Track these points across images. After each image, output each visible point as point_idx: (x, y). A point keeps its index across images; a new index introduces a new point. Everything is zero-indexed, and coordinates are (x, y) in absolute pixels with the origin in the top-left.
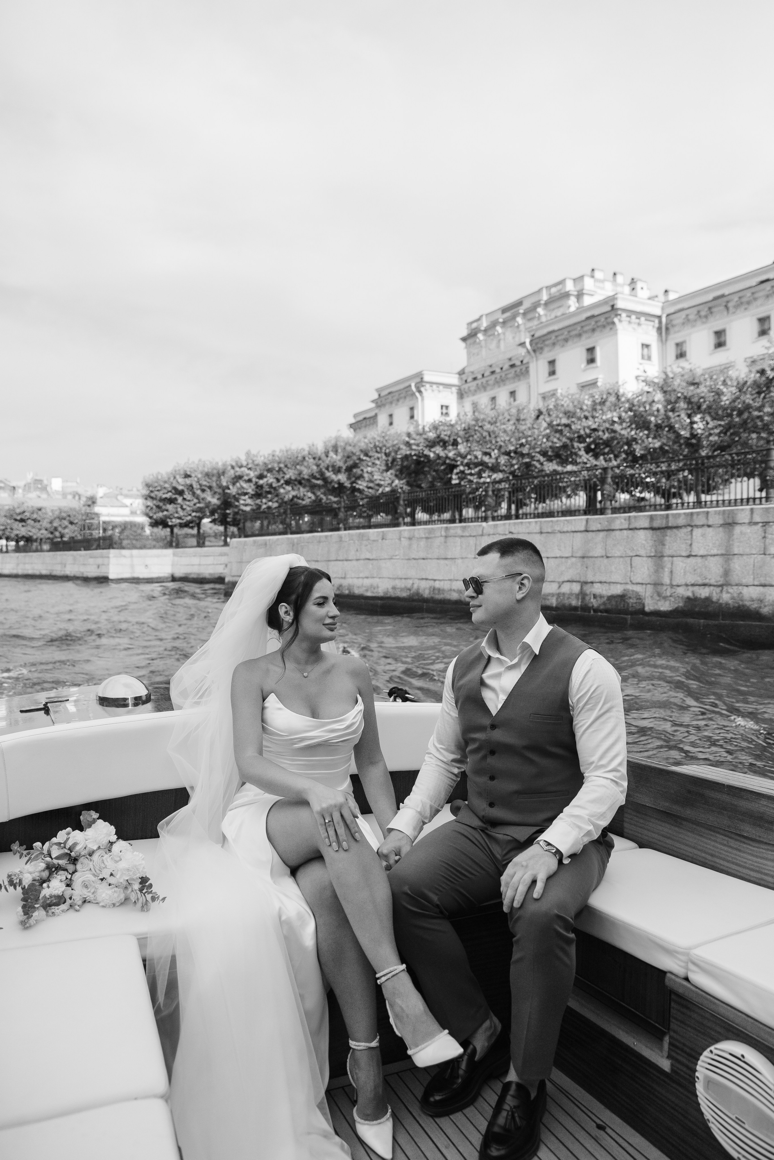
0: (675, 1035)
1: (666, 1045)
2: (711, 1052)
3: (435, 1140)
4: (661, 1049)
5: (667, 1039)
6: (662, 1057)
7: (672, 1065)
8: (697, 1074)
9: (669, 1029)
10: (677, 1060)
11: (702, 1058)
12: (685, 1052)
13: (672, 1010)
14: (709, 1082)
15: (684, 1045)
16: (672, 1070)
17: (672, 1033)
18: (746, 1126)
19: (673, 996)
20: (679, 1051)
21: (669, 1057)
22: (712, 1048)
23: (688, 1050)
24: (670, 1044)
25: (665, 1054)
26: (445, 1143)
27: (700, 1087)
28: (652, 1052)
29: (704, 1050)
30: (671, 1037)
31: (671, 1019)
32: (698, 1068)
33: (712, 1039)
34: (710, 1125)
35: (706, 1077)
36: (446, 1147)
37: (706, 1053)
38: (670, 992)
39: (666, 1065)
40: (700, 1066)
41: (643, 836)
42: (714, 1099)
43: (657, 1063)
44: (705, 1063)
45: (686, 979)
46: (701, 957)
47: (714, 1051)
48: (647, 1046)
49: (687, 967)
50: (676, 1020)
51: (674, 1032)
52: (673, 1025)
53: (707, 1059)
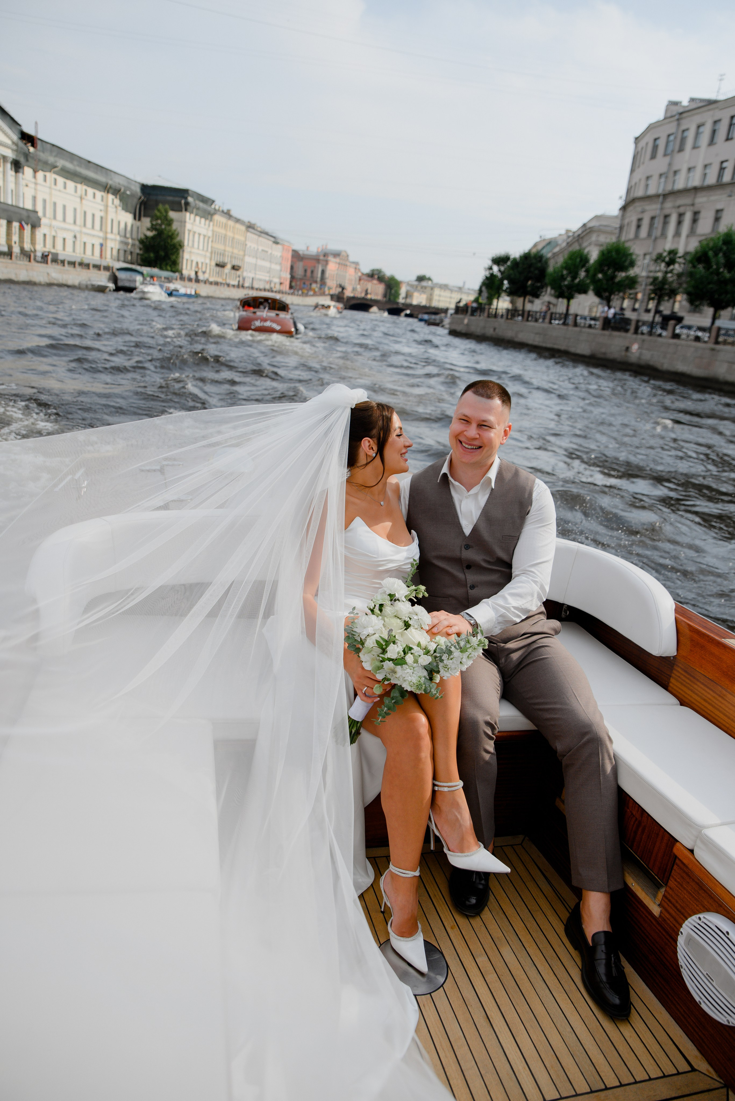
0: (670, 892)
1: (660, 896)
2: (700, 919)
3: (443, 920)
4: (655, 896)
5: (663, 890)
6: (655, 903)
7: (661, 912)
8: (681, 930)
9: (666, 885)
10: (666, 910)
11: (689, 919)
12: (676, 907)
13: (673, 871)
14: (690, 940)
15: (677, 902)
16: (660, 916)
17: (668, 889)
18: (714, 984)
19: (677, 861)
20: (670, 905)
21: (660, 905)
22: (701, 916)
23: (679, 907)
24: (664, 896)
25: (658, 903)
26: (452, 924)
27: (681, 940)
28: (646, 896)
29: (695, 913)
30: (666, 890)
31: (671, 878)
32: (684, 925)
33: (704, 907)
34: (682, 970)
35: (689, 935)
36: (452, 928)
37: (695, 918)
38: (676, 857)
39: (656, 910)
40: (687, 925)
41: (686, 696)
42: (691, 952)
43: (648, 906)
44: (692, 924)
45: (692, 851)
46: (711, 839)
47: (703, 919)
48: (643, 889)
49: (695, 842)
50: (676, 880)
51: (671, 888)
52: (672, 883)
53: (695, 921)
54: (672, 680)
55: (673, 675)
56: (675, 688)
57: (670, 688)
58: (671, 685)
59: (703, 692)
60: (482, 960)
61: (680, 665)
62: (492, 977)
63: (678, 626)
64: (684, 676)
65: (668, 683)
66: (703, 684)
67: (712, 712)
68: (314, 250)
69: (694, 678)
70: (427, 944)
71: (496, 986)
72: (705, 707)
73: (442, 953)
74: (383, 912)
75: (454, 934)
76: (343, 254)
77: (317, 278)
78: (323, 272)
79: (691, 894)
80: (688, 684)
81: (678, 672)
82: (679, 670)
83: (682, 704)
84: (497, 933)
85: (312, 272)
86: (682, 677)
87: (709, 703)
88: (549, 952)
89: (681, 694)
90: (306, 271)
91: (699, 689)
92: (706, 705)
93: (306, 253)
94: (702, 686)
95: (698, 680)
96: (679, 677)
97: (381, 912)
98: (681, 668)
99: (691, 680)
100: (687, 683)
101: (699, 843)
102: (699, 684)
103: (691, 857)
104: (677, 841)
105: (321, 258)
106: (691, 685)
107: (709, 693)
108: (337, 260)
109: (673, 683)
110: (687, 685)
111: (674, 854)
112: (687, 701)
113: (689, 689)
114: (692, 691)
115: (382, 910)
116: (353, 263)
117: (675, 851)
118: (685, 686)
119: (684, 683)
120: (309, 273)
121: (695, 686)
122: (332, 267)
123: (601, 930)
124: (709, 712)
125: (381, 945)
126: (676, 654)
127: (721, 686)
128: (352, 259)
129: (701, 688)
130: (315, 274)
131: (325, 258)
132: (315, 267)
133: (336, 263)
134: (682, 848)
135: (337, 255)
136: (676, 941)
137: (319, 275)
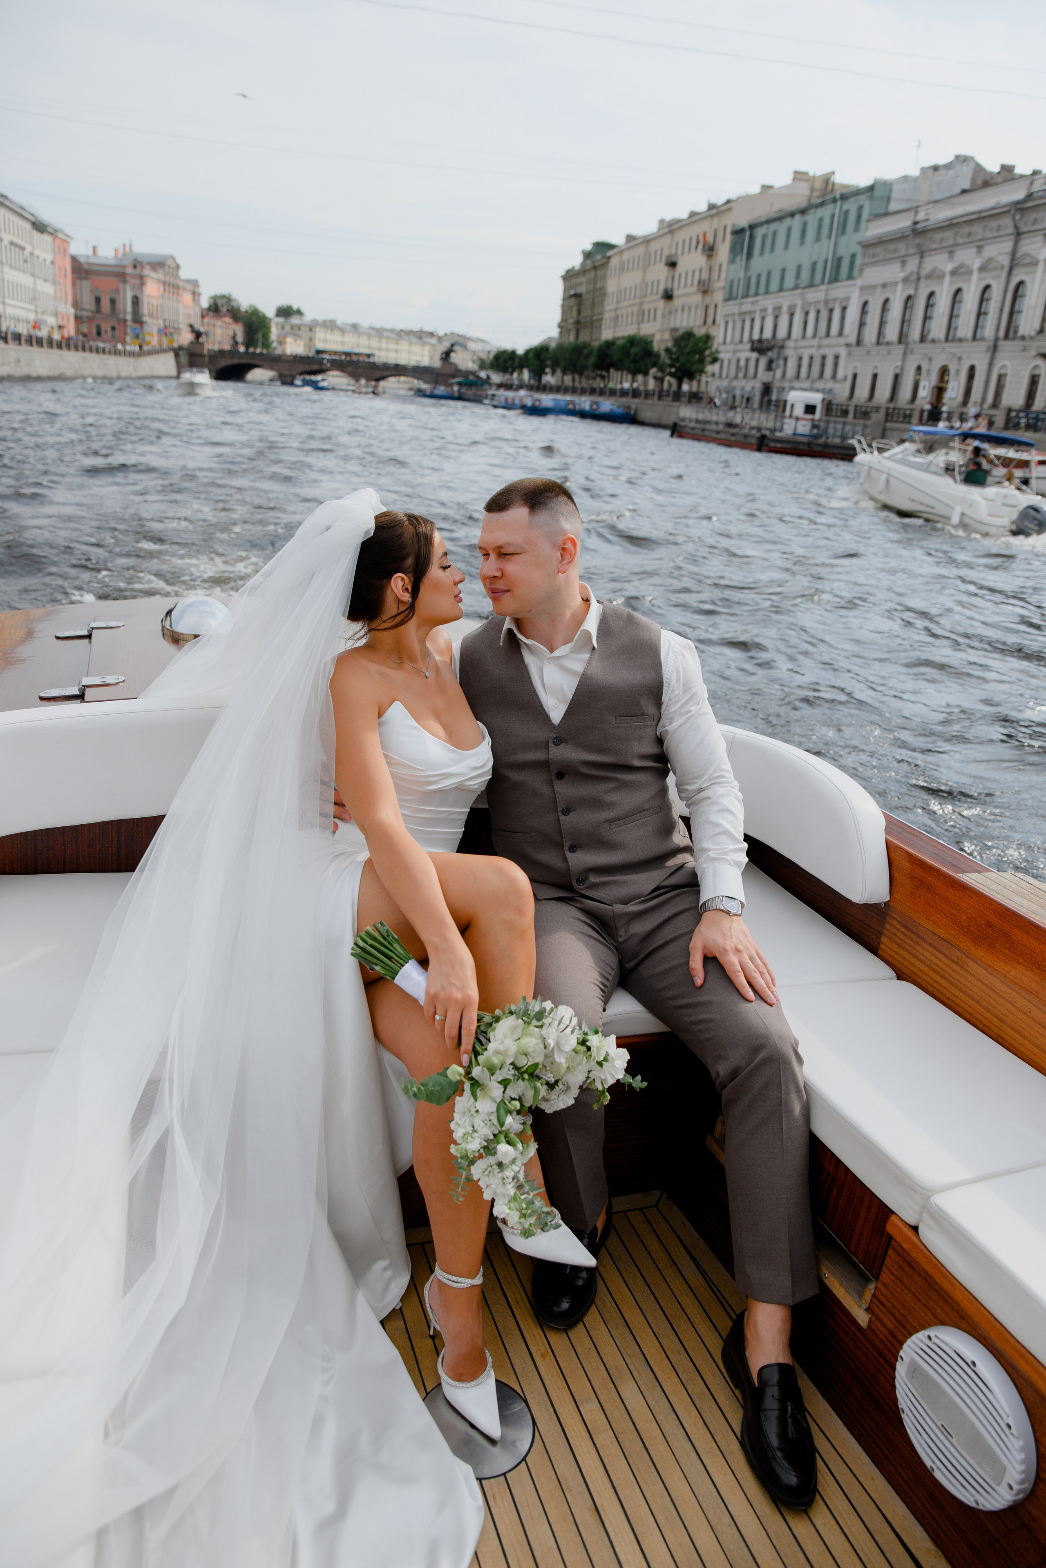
0: (884, 1290)
1: (868, 1295)
2: (929, 1338)
3: (529, 1342)
4: (861, 1295)
5: (872, 1286)
6: (860, 1306)
7: (870, 1321)
8: (901, 1353)
9: (877, 1278)
10: (878, 1318)
11: (914, 1338)
12: (893, 1315)
13: (887, 1259)
14: (914, 1371)
15: (894, 1306)
16: (869, 1326)
17: (880, 1286)
18: (954, 1441)
19: (893, 1243)
20: (884, 1310)
21: (868, 1310)
22: (932, 1332)
23: (897, 1315)
24: (874, 1295)
25: (865, 1306)
26: (543, 1349)
27: (901, 1370)
28: (846, 1294)
29: (923, 1327)
30: (876, 1288)
31: (884, 1269)
32: (905, 1346)
33: (936, 1317)
34: (903, 1416)
35: (913, 1362)
36: (543, 1356)
37: (922, 1335)
38: (890, 1238)
39: (862, 1318)
40: (909, 1347)
41: (906, 963)
42: (917, 1390)
43: (851, 1311)
44: (917, 1346)
45: (915, 1229)
46: (945, 1213)
47: (934, 1339)
48: (841, 1284)
49: (921, 1214)
50: (891, 1272)
51: (884, 1285)
52: (885, 1276)
53: (922, 1341)
54: (884, 939)
55: (885, 931)
56: (888, 950)
57: (880, 952)
58: (882, 946)
59: (933, 958)
60: (590, 1408)
61: (896, 916)
62: (605, 1438)
63: (892, 855)
64: (903, 933)
65: (879, 944)
66: (931, 945)
67: (947, 989)
68: (107, 254)
69: (918, 936)
70: (502, 1388)
71: (611, 1452)
72: (935, 981)
73: (526, 1402)
74: (433, 1337)
75: (547, 1367)
76: (170, 262)
77: (125, 313)
78: (136, 301)
79: (915, 1295)
80: (909, 945)
81: (892, 927)
82: (895, 923)
83: (899, 977)
84: (614, 1360)
85: (113, 302)
86: (899, 934)
87: (942, 976)
88: (697, 1387)
89: (898, 961)
90: (98, 300)
91: (926, 953)
92: (937, 978)
93: (93, 260)
94: (930, 949)
95: (923, 939)
96: (895, 935)
97: (430, 1336)
98: (897, 920)
99: (914, 941)
100: (906, 943)
101: (926, 1218)
102: (924, 945)
103: (915, 1239)
104: (893, 1213)
105: (129, 270)
106: (912, 947)
107: (940, 960)
108: (160, 275)
109: (886, 943)
110: (907, 947)
111: (888, 1234)
112: (908, 972)
113: (910, 953)
114: (914, 956)
115: (431, 1333)
116: (188, 281)
117: (889, 1228)
118: (904, 949)
119: (902, 944)
120: (106, 304)
121: (920, 949)
122: (152, 291)
123: (772, 1360)
124: (941, 989)
125: (427, 1394)
126: (888, 899)
127: (958, 949)
128: (184, 274)
129: (928, 951)
130: (120, 306)
131: (138, 271)
132: (117, 291)
133: (159, 281)
134: (900, 1224)
135: (158, 264)
136: (894, 1369)
137: (129, 308)
